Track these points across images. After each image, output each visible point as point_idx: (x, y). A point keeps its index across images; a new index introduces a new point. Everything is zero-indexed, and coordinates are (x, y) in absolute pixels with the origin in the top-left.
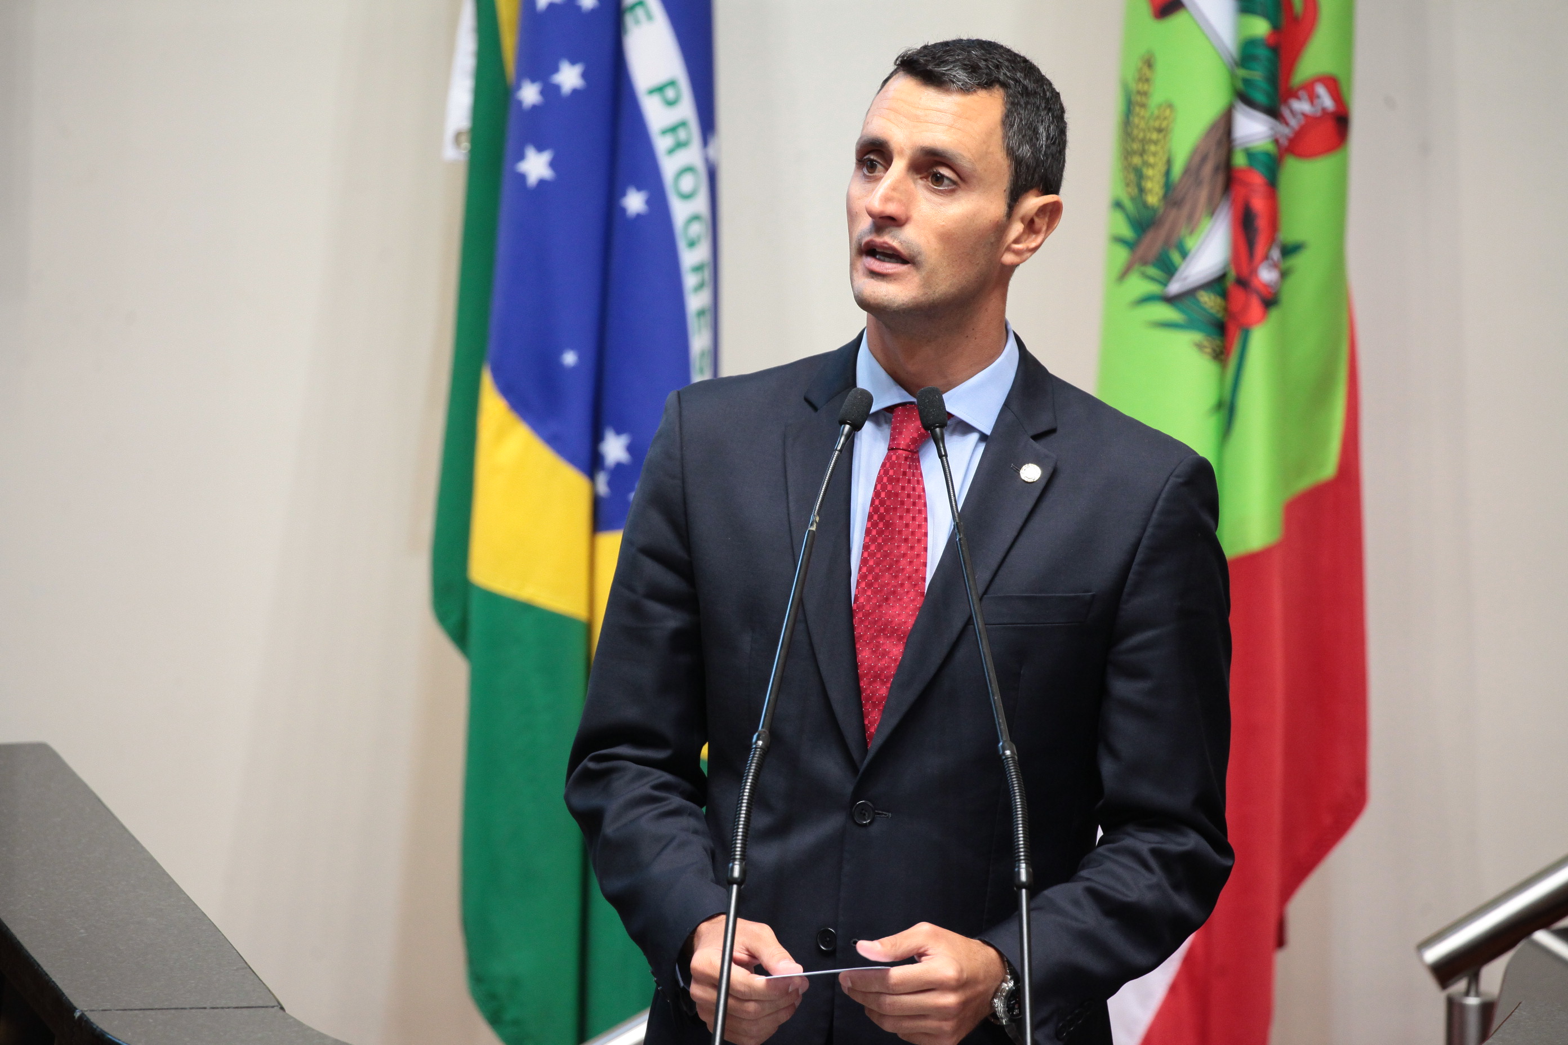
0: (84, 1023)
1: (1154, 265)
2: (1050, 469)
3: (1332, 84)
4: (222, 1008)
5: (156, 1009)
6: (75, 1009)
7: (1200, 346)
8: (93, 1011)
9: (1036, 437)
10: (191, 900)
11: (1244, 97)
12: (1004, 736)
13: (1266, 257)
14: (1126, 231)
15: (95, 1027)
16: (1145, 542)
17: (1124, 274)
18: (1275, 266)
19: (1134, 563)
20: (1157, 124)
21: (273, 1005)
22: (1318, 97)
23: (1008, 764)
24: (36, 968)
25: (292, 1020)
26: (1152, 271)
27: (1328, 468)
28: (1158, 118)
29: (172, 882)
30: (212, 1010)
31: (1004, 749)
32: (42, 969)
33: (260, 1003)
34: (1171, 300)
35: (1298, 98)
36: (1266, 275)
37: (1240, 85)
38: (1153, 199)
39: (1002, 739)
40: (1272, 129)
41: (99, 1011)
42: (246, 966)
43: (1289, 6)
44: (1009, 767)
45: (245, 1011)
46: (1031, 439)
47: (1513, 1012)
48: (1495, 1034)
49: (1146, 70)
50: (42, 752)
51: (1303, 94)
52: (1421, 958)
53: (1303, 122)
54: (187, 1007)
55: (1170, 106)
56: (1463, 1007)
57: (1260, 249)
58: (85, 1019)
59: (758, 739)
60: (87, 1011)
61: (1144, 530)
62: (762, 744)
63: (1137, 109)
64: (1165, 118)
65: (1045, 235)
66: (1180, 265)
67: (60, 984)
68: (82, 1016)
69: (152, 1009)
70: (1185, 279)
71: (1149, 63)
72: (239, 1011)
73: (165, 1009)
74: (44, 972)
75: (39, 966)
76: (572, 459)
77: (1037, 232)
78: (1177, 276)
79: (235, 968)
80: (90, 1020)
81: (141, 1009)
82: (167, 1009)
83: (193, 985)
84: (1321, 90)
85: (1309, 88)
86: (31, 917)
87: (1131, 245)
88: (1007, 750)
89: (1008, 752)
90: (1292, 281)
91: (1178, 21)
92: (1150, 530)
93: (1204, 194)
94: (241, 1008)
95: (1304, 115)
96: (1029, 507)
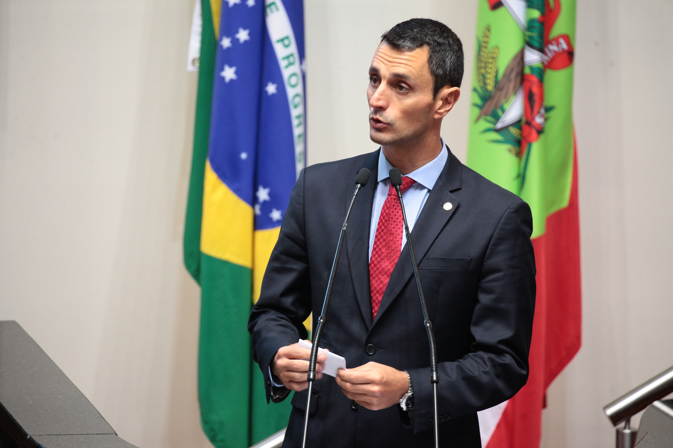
0: (31, 442)
1: (490, 116)
2: (456, 205)
3: (567, 38)
4: (91, 434)
5: (62, 435)
6: (27, 435)
7: (510, 151)
8: (35, 435)
9: (452, 192)
10: (77, 388)
11: (529, 44)
12: (426, 318)
13: (539, 112)
14: (478, 101)
15: (36, 442)
16: (495, 236)
17: (478, 119)
18: (542, 116)
19: (490, 245)
20: (492, 55)
21: (113, 433)
22: (560, 44)
23: (428, 330)
24: (11, 417)
25: (120, 439)
26: (490, 118)
27: (565, 203)
28: (492, 52)
29: (69, 380)
30: (86, 435)
31: (426, 323)
32: (13, 418)
33: (107, 432)
34: (498, 131)
35: (552, 44)
36: (539, 120)
37: (528, 39)
38: (490, 87)
39: (426, 319)
40: (541, 57)
41: (38, 435)
42: (101, 416)
43: (548, 4)
44: (429, 331)
45: (101, 436)
46: (449, 193)
47: (645, 436)
48: (637, 445)
49: (487, 32)
50: (13, 325)
51: (554, 42)
52: (605, 413)
53: (554, 54)
54: (75, 434)
55: (497, 48)
56: (623, 434)
57: (536, 109)
58: (32, 439)
59: (321, 319)
60: (32, 436)
61: (495, 230)
62: (323, 321)
63: (483, 49)
64: (495, 53)
65: (453, 104)
66: (502, 115)
67: (21, 424)
68: (30, 438)
69: (60, 435)
70: (504, 122)
71: (488, 29)
72: (98, 436)
73: (66, 435)
74: (14, 419)
75: (12, 416)
76: (245, 199)
77: (450, 103)
78: (500, 120)
79: (96, 417)
80: (34, 440)
81: (56, 435)
82: (67, 435)
83: (78, 424)
84: (562, 41)
85: (557, 40)
86: (9, 395)
87: (481, 107)
88: (428, 324)
89: (428, 325)
90: (550, 122)
91: (501, 11)
92: (497, 231)
93: (512, 85)
94: (99, 434)
95: (555, 52)
96: (446, 221)
